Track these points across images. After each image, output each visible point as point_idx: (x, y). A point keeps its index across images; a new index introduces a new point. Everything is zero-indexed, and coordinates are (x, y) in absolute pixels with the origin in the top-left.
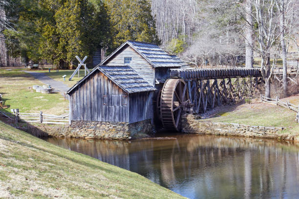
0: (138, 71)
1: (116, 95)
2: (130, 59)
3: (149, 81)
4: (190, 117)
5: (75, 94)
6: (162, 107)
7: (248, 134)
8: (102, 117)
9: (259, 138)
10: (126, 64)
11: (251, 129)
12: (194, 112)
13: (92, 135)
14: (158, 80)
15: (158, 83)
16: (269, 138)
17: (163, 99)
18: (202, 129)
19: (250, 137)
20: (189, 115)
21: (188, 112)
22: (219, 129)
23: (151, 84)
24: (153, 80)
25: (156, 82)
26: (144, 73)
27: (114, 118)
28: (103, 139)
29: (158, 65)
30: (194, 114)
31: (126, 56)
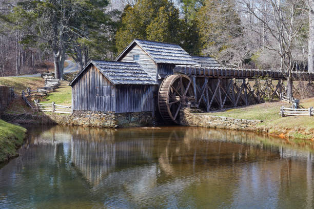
0: (144, 67)
1: (105, 86)
2: (138, 56)
3: (152, 76)
4: (187, 111)
5: (76, 86)
6: (160, 100)
7: (233, 126)
8: (96, 107)
9: (242, 130)
10: (134, 61)
11: (236, 122)
12: (192, 106)
13: (88, 123)
14: (160, 75)
15: (160, 78)
16: (250, 131)
17: (161, 92)
18: (196, 122)
19: (235, 130)
20: (187, 109)
21: (186, 106)
22: (209, 122)
23: (154, 79)
24: (155, 75)
25: (158, 77)
26: (148, 69)
27: (104, 107)
28: (95, 127)
29: (160, 61)
30: (191, 108)
31: (135, 54)
